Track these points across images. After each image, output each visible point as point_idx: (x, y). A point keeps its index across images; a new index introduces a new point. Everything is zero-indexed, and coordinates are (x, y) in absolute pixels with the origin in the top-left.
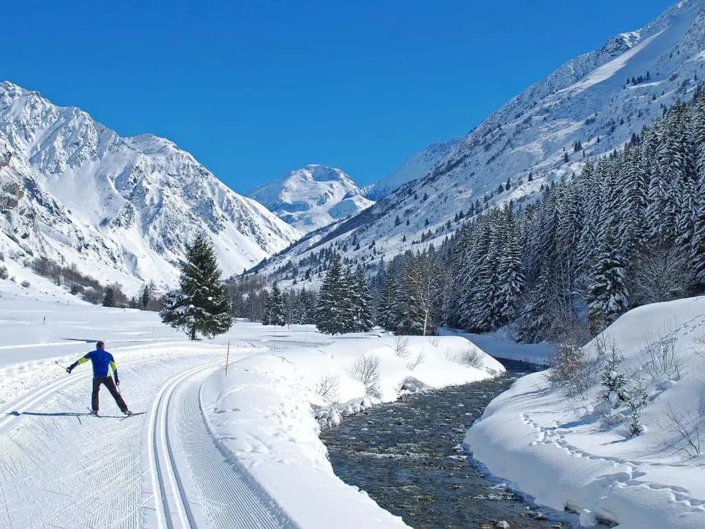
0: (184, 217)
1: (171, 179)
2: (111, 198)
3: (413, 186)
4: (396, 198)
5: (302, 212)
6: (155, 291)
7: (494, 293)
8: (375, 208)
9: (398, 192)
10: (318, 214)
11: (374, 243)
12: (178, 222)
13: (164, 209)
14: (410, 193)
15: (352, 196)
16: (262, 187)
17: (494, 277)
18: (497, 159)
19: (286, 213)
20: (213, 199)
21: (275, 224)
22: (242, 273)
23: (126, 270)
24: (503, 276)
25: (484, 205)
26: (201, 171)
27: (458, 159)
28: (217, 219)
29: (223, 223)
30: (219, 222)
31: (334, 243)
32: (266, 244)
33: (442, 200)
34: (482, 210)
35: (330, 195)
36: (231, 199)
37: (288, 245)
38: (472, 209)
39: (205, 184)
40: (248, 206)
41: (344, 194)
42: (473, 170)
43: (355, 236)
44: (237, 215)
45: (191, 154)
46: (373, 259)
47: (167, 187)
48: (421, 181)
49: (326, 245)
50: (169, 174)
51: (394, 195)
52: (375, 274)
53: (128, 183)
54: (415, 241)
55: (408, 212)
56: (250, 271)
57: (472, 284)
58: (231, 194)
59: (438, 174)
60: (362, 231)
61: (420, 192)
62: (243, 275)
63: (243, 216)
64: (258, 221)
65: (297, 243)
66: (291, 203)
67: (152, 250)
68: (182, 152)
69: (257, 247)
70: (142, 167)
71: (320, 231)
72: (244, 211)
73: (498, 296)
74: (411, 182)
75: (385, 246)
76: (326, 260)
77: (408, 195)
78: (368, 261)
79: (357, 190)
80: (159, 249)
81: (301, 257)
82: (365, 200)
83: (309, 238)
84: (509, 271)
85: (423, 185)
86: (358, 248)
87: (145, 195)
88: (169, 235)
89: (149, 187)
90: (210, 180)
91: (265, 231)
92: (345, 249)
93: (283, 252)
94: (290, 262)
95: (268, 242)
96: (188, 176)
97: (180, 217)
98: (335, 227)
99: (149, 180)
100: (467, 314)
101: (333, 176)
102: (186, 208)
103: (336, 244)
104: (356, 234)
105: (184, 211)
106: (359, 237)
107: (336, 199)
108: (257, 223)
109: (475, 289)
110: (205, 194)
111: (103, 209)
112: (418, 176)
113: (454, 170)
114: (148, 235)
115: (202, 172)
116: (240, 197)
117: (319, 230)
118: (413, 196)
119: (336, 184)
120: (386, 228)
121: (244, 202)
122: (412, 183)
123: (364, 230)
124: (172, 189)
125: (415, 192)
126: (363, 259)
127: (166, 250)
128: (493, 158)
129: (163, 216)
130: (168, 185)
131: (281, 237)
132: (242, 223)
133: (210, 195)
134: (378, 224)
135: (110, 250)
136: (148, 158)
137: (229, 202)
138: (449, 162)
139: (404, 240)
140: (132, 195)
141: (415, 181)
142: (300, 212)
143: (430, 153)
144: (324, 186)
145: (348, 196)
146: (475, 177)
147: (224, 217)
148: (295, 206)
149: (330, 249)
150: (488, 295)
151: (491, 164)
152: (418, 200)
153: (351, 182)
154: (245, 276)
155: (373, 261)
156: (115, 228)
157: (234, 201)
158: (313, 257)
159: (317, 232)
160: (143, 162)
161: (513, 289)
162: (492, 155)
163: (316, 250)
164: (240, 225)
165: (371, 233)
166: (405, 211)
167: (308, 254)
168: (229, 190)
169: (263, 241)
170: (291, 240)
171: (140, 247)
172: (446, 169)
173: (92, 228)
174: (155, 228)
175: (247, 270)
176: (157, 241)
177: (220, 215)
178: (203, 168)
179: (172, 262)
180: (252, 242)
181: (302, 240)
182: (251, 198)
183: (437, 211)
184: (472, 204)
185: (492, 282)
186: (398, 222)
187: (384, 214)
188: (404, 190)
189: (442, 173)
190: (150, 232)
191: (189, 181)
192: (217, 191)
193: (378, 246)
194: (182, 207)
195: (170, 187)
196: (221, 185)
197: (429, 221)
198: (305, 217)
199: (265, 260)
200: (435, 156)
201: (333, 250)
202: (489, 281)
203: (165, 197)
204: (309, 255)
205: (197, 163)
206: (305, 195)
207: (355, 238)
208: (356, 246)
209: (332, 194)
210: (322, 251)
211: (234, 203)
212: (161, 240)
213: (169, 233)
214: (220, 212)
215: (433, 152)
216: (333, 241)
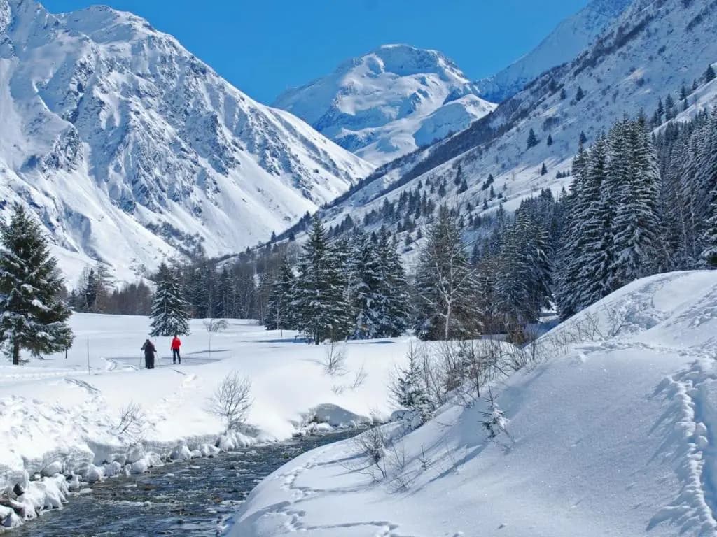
0: (167, 148)
1: (142, 82)
2: (40, 121)
3: (561, 75)
4: (531, 98)
5: (373, 129)
6: (106, 279)
7: (607, 264)
8: (495, 117)
9: (535, 87)
10: (401, 131)
11: (491, 179)
12: (157, 157)
13: (132, 135)
14: (554, 88)
15: (460, 97)
16: (302, 88)
17: (607, 238)
18: (706, 20)
19: (346, 132)
20: (217, 113)
21: (325, 153)
22: (269, 240)
23: (73, 243)
24: (620, 236)
25: (679, 103)
26: (193, 66)
27: (636, 24)
28: (225, 148)
29: (235, 155)
30: (227, 154)
31: (424, 182)
32: (311, 187)
33: (609, 97)
34: (676, 113)
35: (420, 96)
36: (246, 111)
37: (346, 187)
38: (660, 111)
39: (202, 89)
40: (278, 124)
41: (446, 93)
42: (663, 42)
43: (460, 168)
44: (258, 140)
45: (175, 38)
46: (486, 207)
47: (135, 96)
48: (573, 66)
49: (411, 186)
50: (139, 75)
51: (528, 92)
52: (487, 233)
53: (69, 92)
54: (562, 172)
55: (550, 122)
56: (282, 237)
57: (577, 252)
58: (247, 104)
59: (602, 51)
60: (471, 158)
61: (569, 85)
62: (268, 244)
63: (270, 141)
64: (297, 149)
65: (362, 183)
66: (353, 114)
67: (116, 208)
68: (159, 34)
69: (295, 195)
70: (92, 64)
71: (402, 162)
72: (270, 133)
73: (614, 270)
74: (556, 69)
75: (509, 183)
76: (410, 213)
77: (550, 92)
78: (478, 211)
79: (468, 87)
80: (128, 207)
81: (369, 208)
82: (483, 103)
83: (381, 175)
84: (629, 228)
85: (576, 73)
86: (464, 188)
87: (98, 113)
88: (142, 179)
89: (103, 97)
90: (209, 81)
91: (309, 164)
92: (442, 192)
93: (337, 202)
94: (348, 217)
95: (314, 184)
96: (171, 75)
97: (160, 148)
98: (426, 154)
99: (105, 86)
100: (570, 302)
101: (424, 64)
102: (169, 131)
103: (428, 183)
104: (462, 164)
105: (167, 137)
106: (465, 169)
107: (432, 103)
108: (294, 152)
109: (581, 259)
110: (202, 106)
111: (28, 141)
112: (570, 56)
113: (630, 43)
114: (107, 181)
115: (197, 68)
116: (262, 108)
117: (400, 159)
118: (559, 93)
119: (431, 78)
120: (512, 151)
121: (271, 117)
122: (559, 70)
123: (474, 158)
124: (144, 99)
125: (562, 86)
126: (470, 208)
127: (138, 204)
128: (698, 19)
129: (131, 146)
130: (138, 92)
131: (337, 175)
132: (268, 153)
133: (210, 108)
134: (498, 145)
135: (43, 210)
136: (102, 48)
137: (243, 116)
138: (621, 30)
139: (544, 171)
140: (76, 113)
141: (564, 65)
142: (370, 130)
143: (594, 14)
144: (410, 84)
145: (453, 95)
146: (666, 54)
147: (236, 145)
148: (361, 118)
149: (417, 193)
150: (597, 268)
151: (694, 29)
152: (569, 99)
153: (459, 72)
154: (273, 245)
155: (486, 212)
156: (49, 172)
157: (253, 116)
158: (388, 206)
159: (396, 163)
160: (92, 55)
161: (636, 257)
162: (696, 14)
163: (393, 196)
164: (265, 157)
165: (487, 161)
166: (544, 120)
167: (379, 204)
168: (244, 96)
169: (306, 182)
170: (354, 179)
171: (93, 203)
172: (616, 42)
173: (11, 174)
174: (117, 168)
175: (277, 235)
176: (123, 191)
177: (229, 141)
178: (197, 61)
179: (149, 226)
180: (287, 184)
181: (370, 179)
182: (282, 109)
183: (599, 118)
184: (660, 104)
185: (603, 248)
186: (533, 141)
187: (509, 127)
188: (544, 83)
189: (610, 50)
190: (110, 176)
191: (174, 84)
192: (222, 99)
193: (498, 184)
194: (162, 131)
195: (141, 96)
196: (230, 87)
197: (587, 136)
198: (379, 137)
199: (307, 216)
200: (604, 18)
201: (422, 194)
202: (599, 244)
203: (132, 114)
204: (382, 205)
205: (186, 54)
206: (379, 98)
207: (459, 172)
208: (460, 186)
209: (425, 94)
210: (404, 197)
211: (251, 119)
212: (129, 188)
213: (144, 175)
214: (229, 135)
215: (600, 12)
216: (423, 178)
